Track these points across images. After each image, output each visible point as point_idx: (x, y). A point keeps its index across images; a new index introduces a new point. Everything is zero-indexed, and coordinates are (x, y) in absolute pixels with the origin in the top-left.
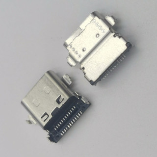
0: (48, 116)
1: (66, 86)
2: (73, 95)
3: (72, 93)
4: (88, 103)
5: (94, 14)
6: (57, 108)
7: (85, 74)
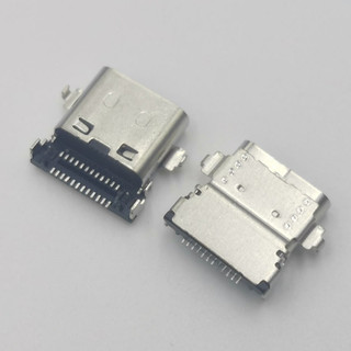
0: (87, 134)
1: (161, 159)
2: (144, 180)
3: (148, 175)
4: (131, 217)
5: (323, 201)
6: (108, 150)
7: (188, 197)
